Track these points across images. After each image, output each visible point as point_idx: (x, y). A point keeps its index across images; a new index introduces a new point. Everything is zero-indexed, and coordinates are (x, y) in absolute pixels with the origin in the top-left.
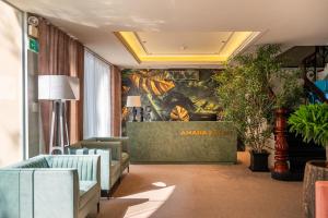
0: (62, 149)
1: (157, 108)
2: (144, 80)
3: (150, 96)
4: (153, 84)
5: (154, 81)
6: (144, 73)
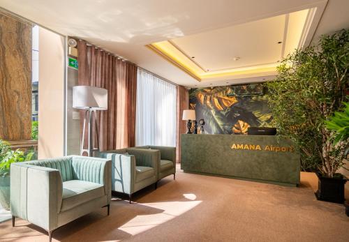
0: (88, 151)
1: (220, 123)
2: (209, 97)
3: (213, 112)
4: (216, 101)
5: (217, 97)
6: (209, 91)
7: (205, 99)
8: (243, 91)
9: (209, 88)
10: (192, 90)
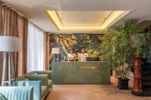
0: (9, 82)
2: (61, 39)
3: (64, 48)
4: (65, 42)
5: (66, 40)
6: (61, 36)
7: (59, 41)
8: (80, 38)
9: (62, 34)
10: (52, 35)
